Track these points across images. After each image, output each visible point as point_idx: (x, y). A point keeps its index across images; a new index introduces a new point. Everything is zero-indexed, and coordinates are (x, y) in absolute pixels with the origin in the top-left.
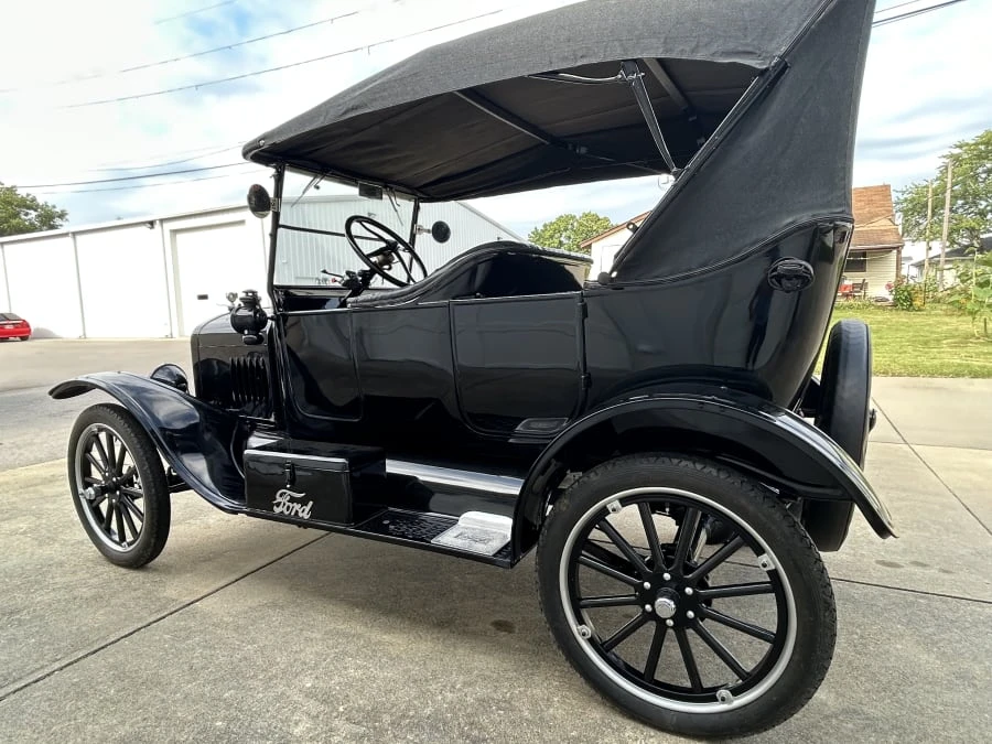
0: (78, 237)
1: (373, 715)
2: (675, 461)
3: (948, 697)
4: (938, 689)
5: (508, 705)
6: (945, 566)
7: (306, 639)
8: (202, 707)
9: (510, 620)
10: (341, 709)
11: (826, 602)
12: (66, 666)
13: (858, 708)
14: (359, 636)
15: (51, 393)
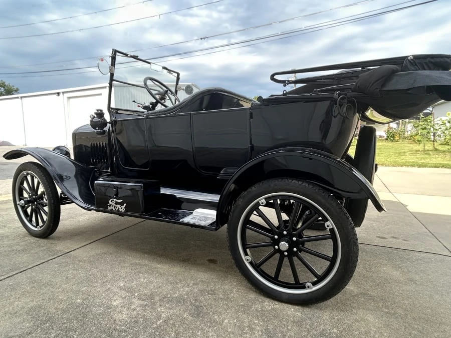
0: (23, 99)
1: (151, 297)
2: (290, 181)
3: (405, 288)
4: (401, 285)
5: (213, 293)
6: (405, 239)
7: (121, 267)
8: (71, 294)
9: (215, 259)
10: (136, 295)
11: (354, 242)
12: (7, 278)
13: (367, 292)
14: (146, 265)
15: (4, 156)
